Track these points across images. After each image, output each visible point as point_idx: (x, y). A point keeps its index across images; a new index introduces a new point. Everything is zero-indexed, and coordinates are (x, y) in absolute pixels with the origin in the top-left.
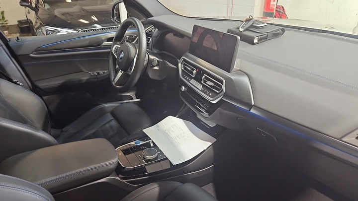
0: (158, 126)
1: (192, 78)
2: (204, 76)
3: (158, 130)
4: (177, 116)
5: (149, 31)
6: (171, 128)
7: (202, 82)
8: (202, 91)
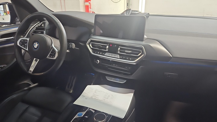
0: (84, 96)
1: (106, 52)
2: (119, 48)
3: (86, 98)
4: (92, 84)
5: (38, 26)
6: (95, 94)
7: (119, 52)
8: (120, 58)
